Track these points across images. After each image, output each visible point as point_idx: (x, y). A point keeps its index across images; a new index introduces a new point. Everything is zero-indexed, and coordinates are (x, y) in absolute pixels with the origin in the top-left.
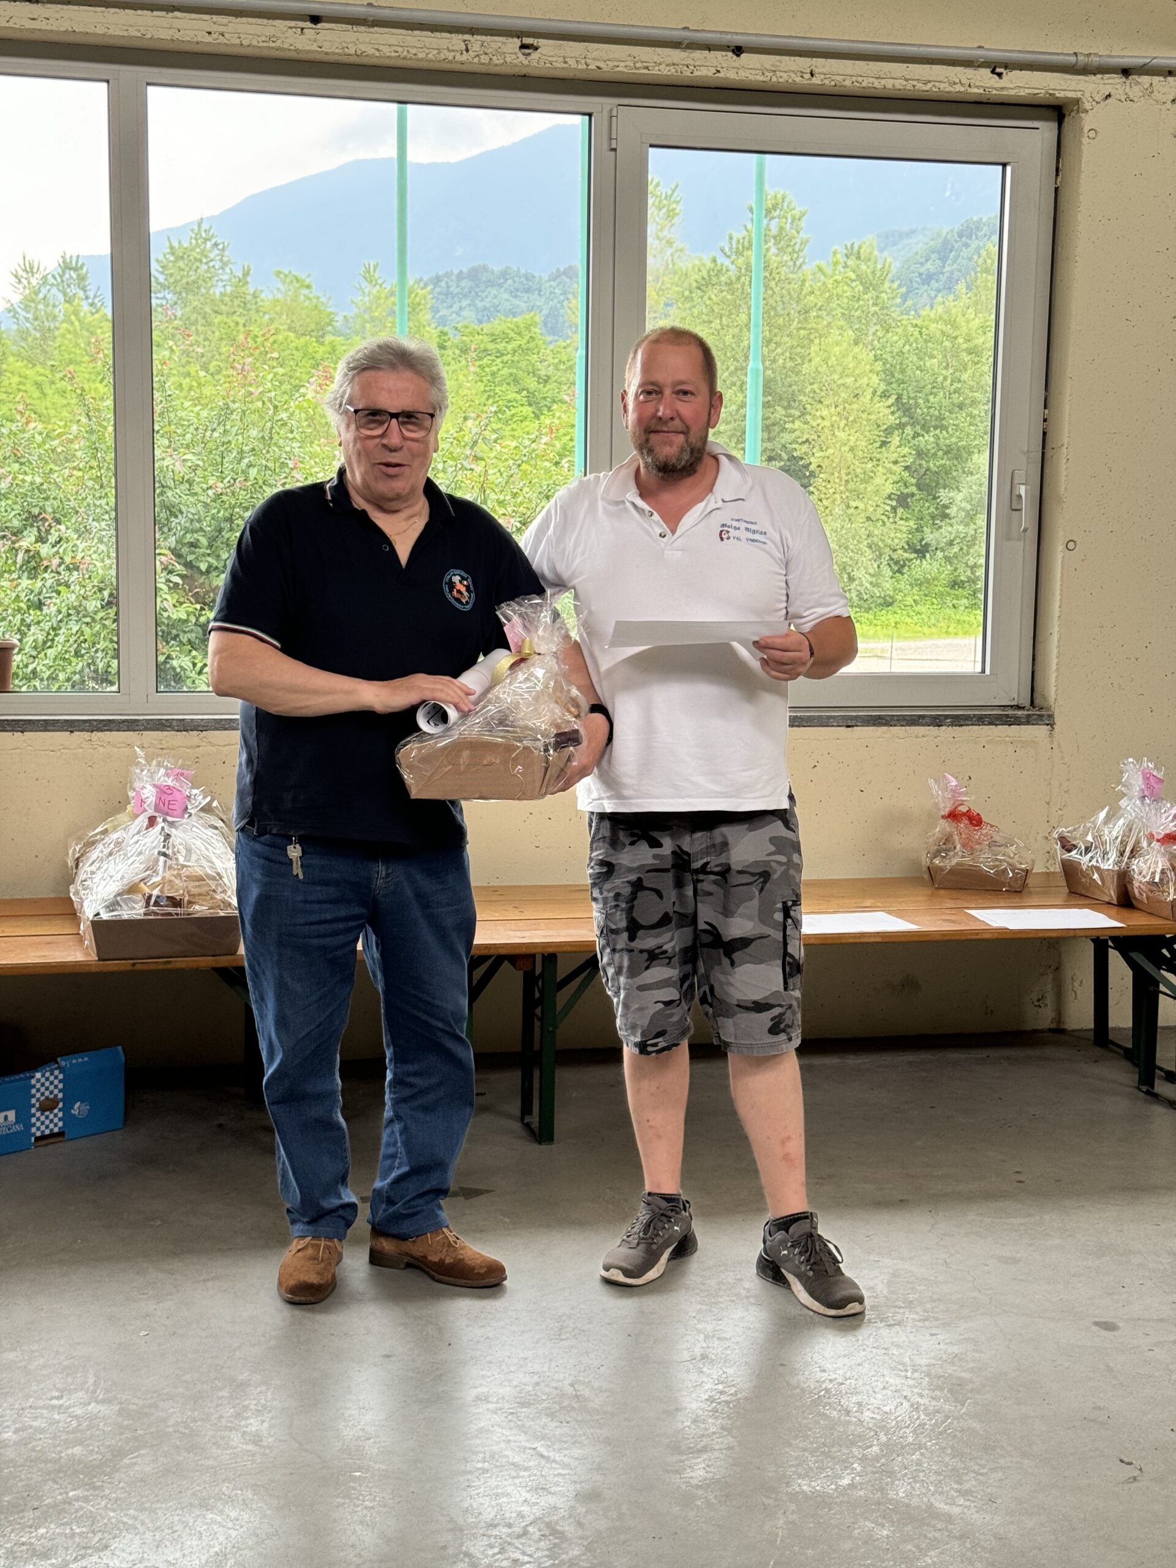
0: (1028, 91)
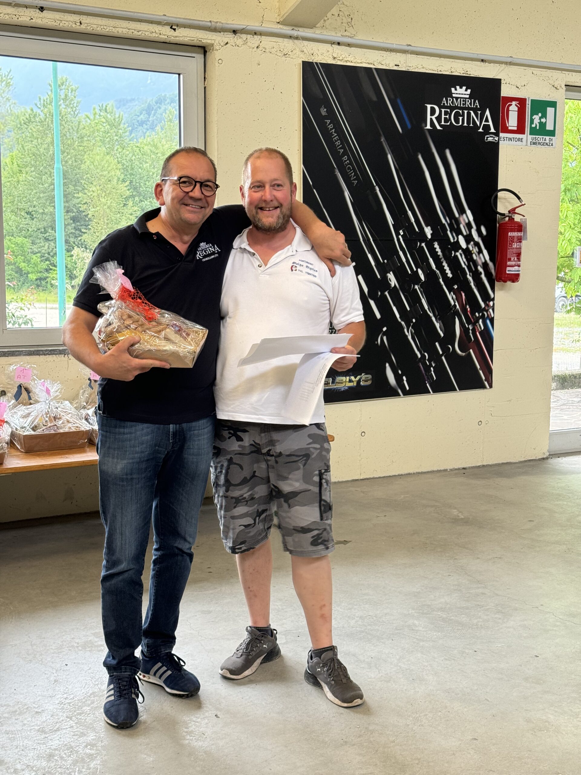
0: (188, 38)
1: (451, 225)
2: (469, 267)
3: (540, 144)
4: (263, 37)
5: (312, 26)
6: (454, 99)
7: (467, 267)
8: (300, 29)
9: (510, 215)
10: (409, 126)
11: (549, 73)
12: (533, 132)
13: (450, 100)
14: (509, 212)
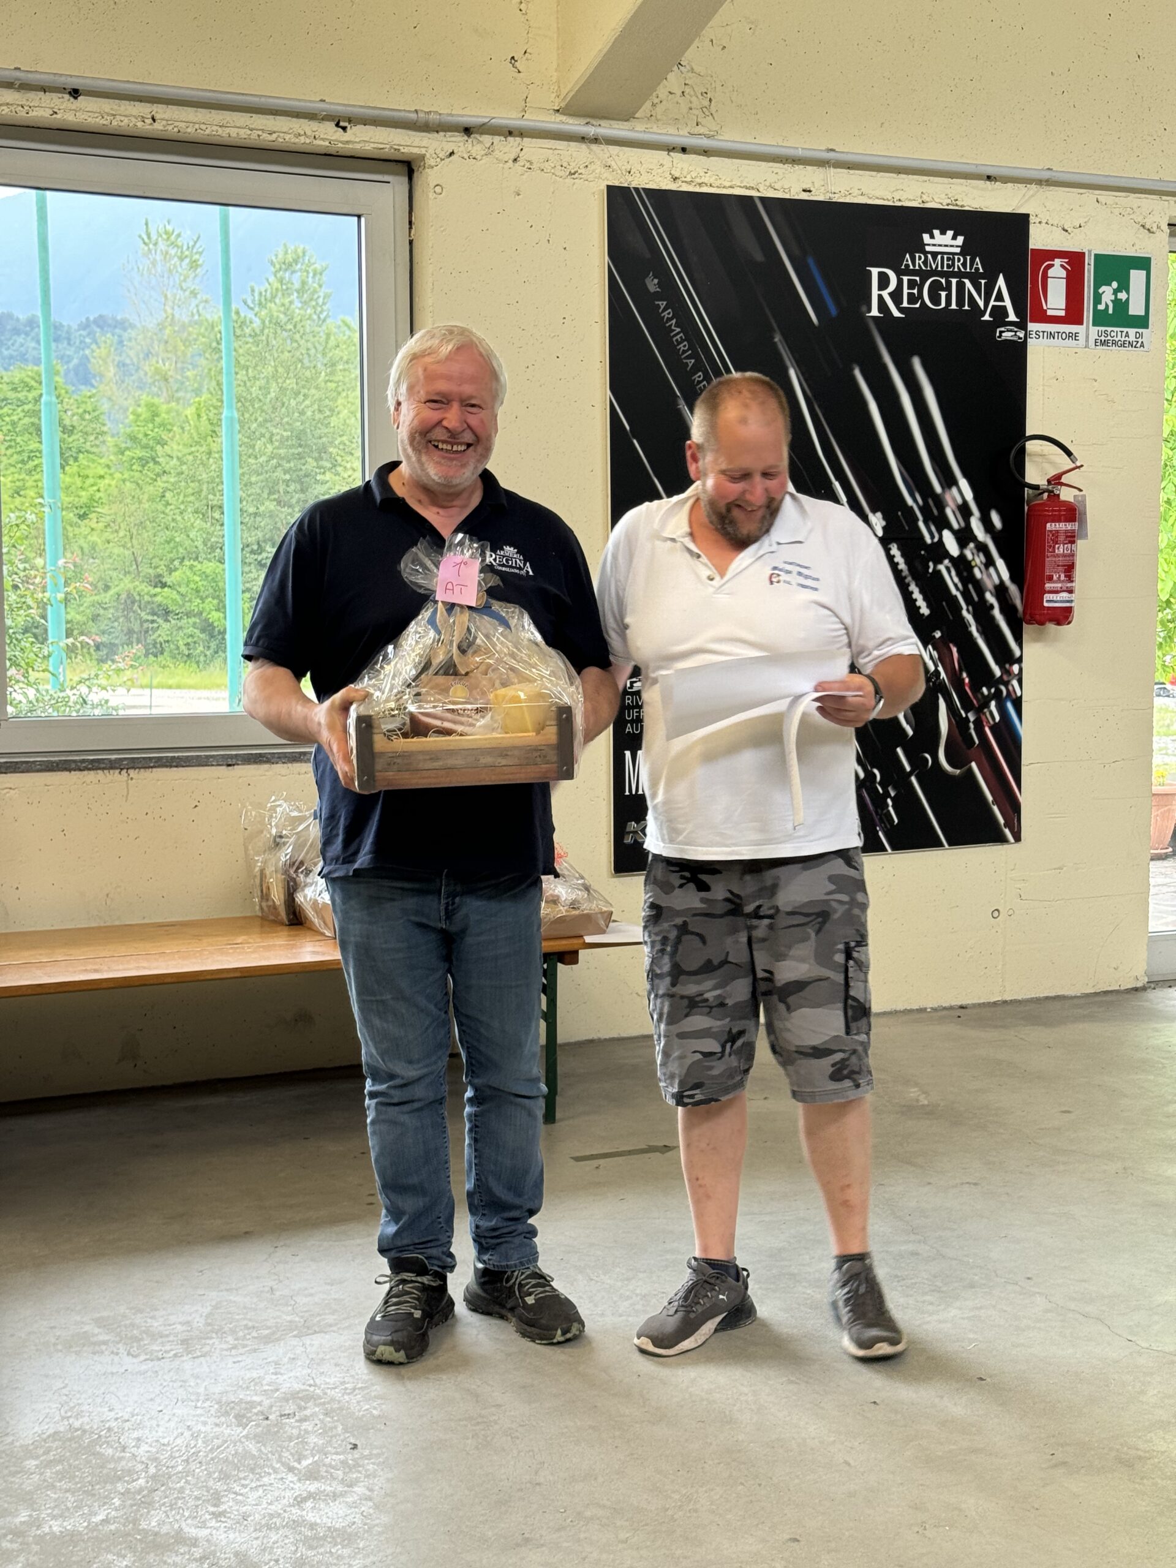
0: (372, 145)
1: (925, 510)
2: (966, 594)
3: (1115, 343)
4: (525, 139)
5: (627, 116)
6: (929, 256)
7: (963, 594)
8: (603, 123)
9: (1050, 487)
10: (833, 311)
11: (1132, 200)
12: (1101, 319)
13: (920, 258)
14: (1049, 481)
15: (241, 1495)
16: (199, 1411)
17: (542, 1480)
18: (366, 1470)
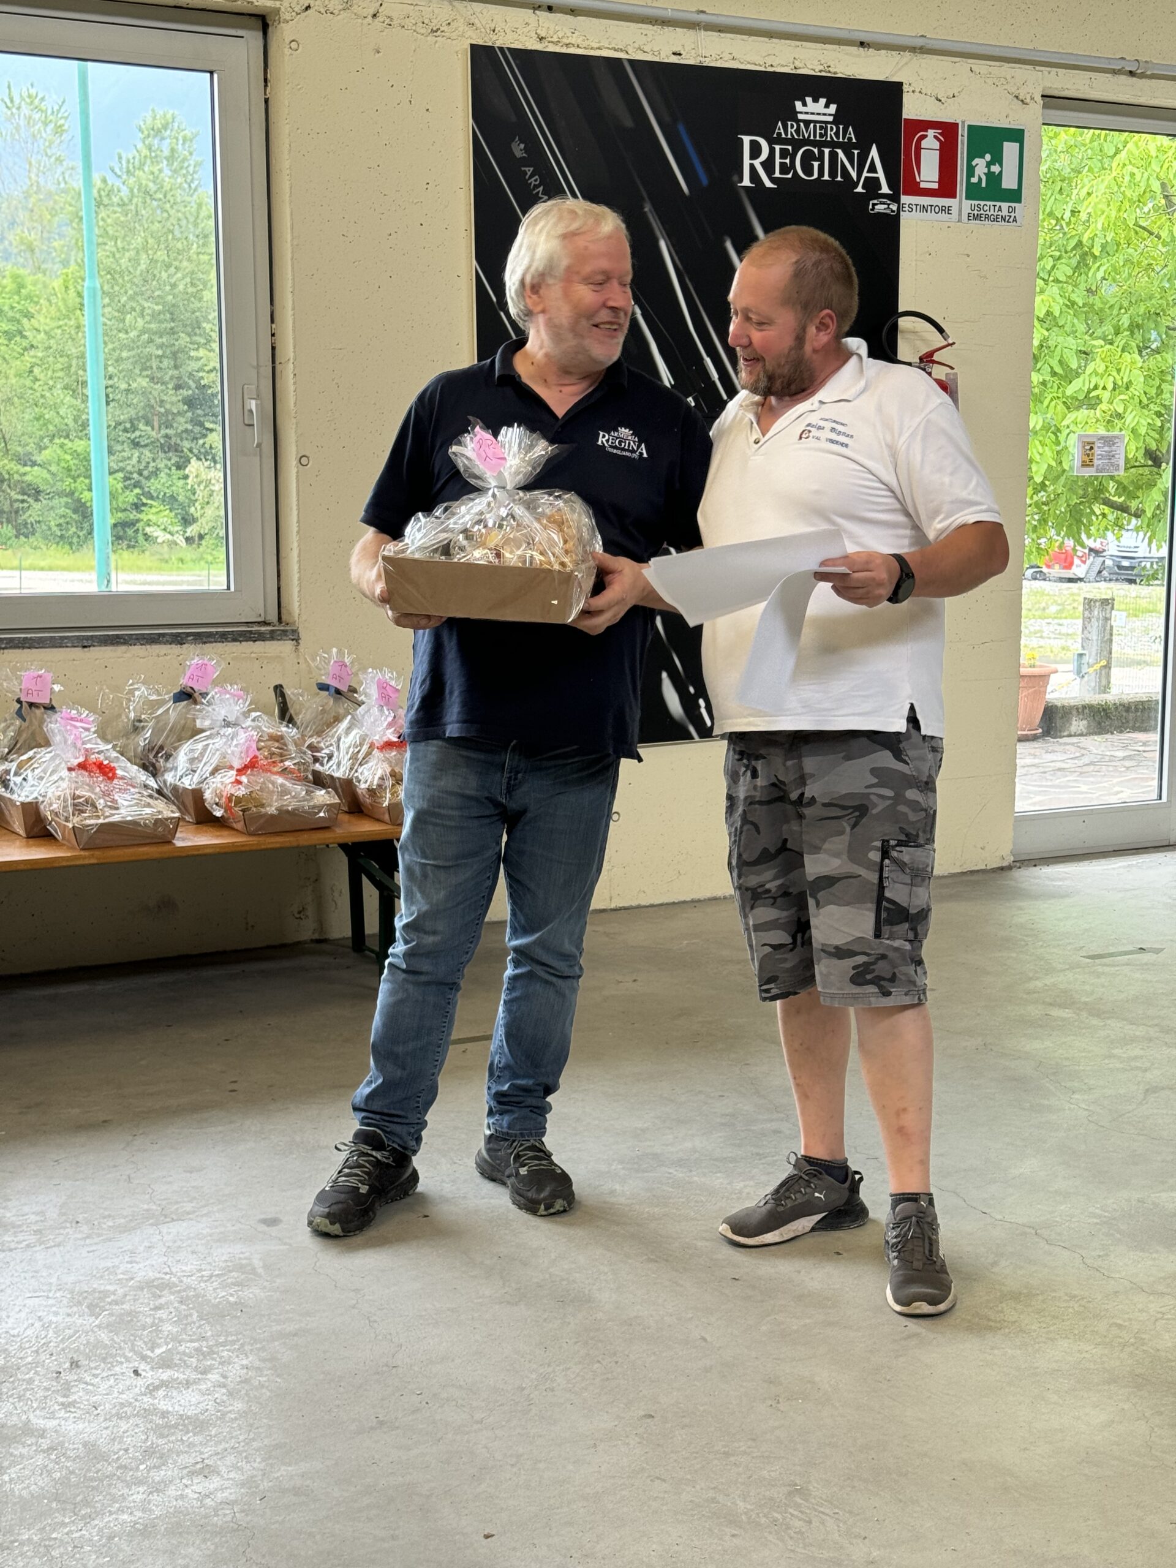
3: (988, 217)
6: (802, 124)
10: (705, 180)
11: (1006, 70)
12: (974, 192)
13: (792, 126)
14: (921, 359)
15: (92, 1385)
16: (51, 1302)
17: (399, 1363)
18: (221, 1358)
